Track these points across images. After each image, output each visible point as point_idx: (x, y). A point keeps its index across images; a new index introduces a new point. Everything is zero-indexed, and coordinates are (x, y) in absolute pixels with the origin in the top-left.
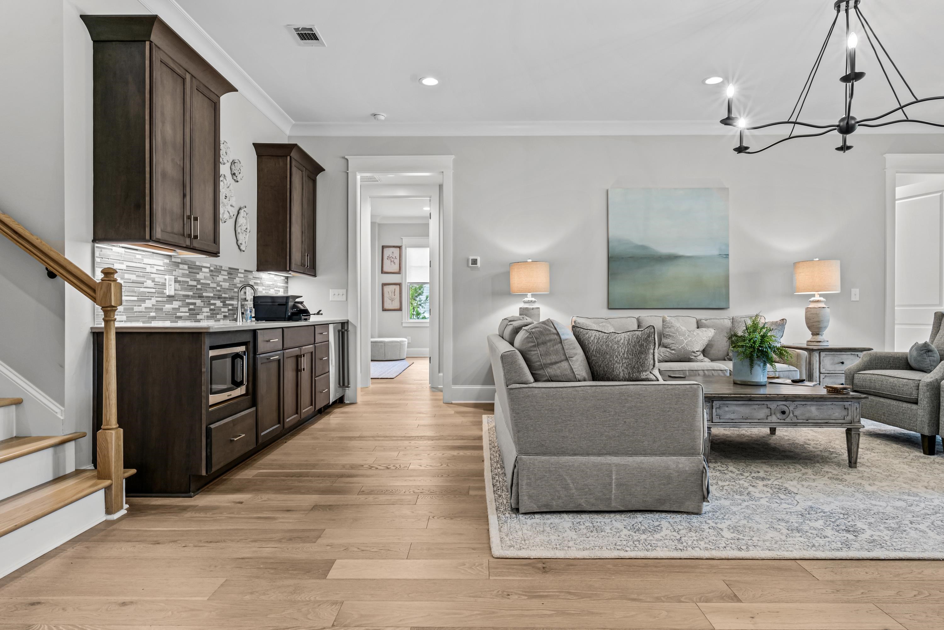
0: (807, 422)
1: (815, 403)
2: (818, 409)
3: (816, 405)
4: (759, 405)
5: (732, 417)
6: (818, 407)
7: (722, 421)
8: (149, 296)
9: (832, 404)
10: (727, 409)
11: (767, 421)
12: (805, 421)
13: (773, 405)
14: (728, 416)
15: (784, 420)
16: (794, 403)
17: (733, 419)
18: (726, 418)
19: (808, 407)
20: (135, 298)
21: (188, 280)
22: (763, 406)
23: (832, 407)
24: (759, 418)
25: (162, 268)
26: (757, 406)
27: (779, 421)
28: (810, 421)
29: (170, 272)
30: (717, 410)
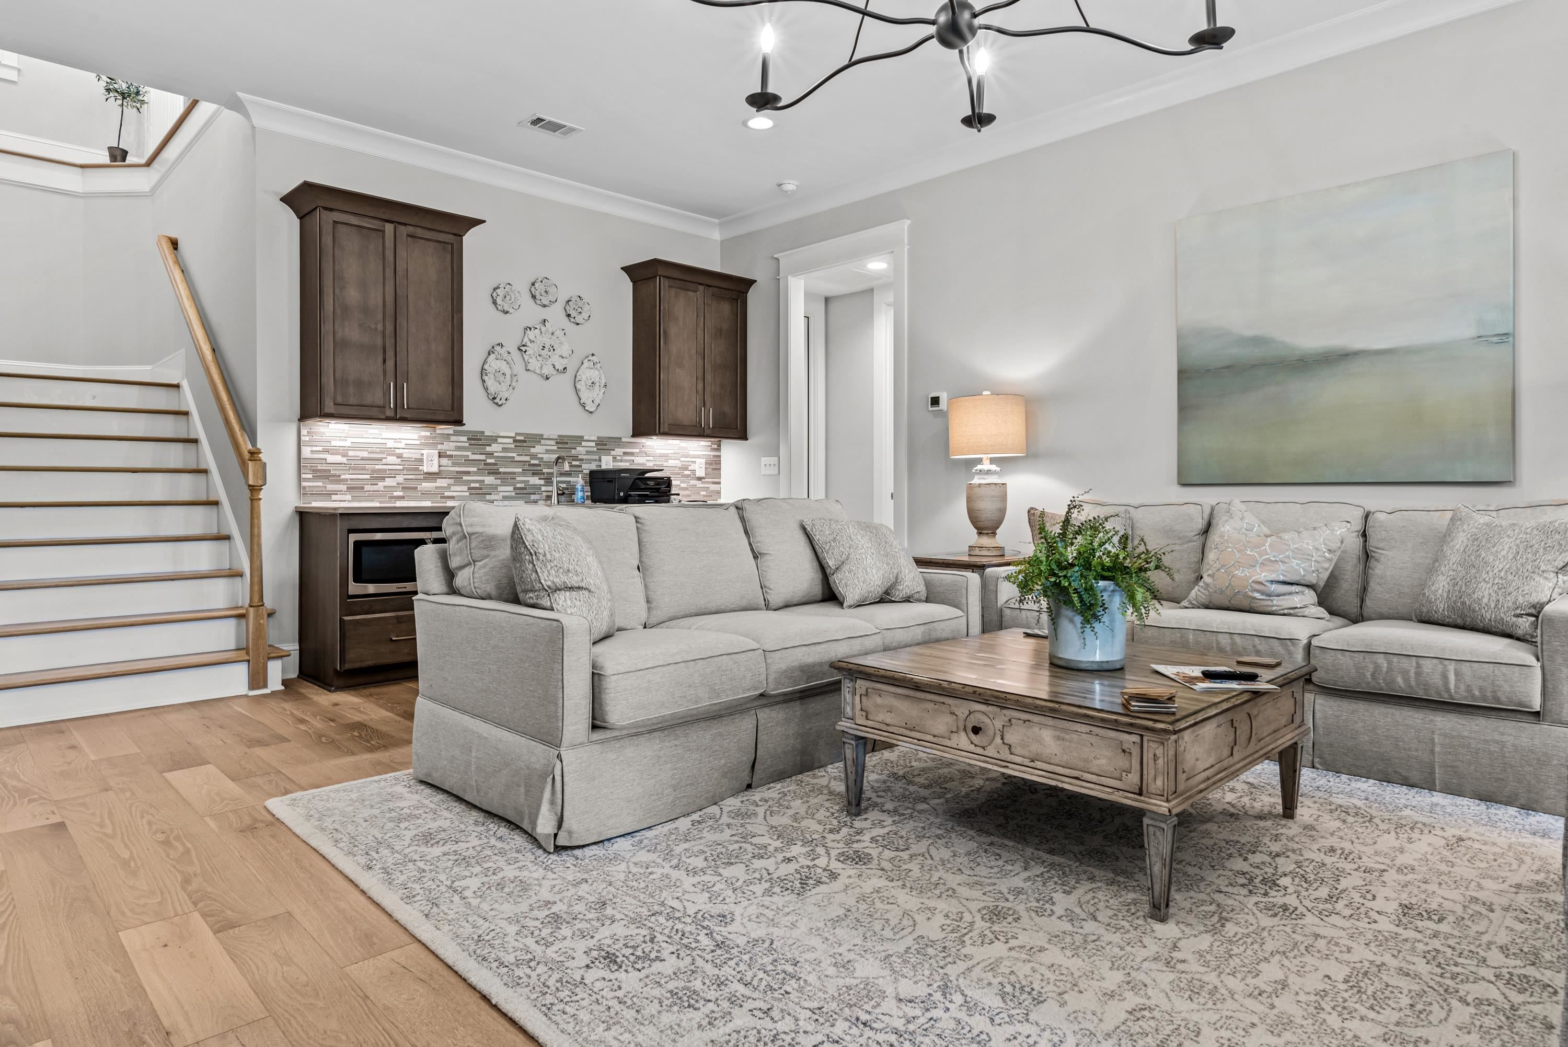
0: (1031, 764)
1: (1050, 722)
2: (1058, 738)
3: (1055, 728)
4: (935, 702)
5: (888, 721)
6: (1058, 733)
7: (869, 723)
8: (393, 474)
9: (1090, 733)
10: (879, 700)
11: (948, 743)
12: (1026, 762)
13: (962, 708)
14: (880, 717)
15: (983, 748)
16: (1005, 712)
17: (888, 725)
18: (877, 719)
19: (1036, 729)
20: (368, 477)
21: (469, 453)
22: (943, 708)
23: (1093, 739)
24: (936, 733)
25: (418, 442)
26: (932, 705)
27: (972, 748)
28: (1038, 764)
29: (433, 445)
30: (864, 698)
